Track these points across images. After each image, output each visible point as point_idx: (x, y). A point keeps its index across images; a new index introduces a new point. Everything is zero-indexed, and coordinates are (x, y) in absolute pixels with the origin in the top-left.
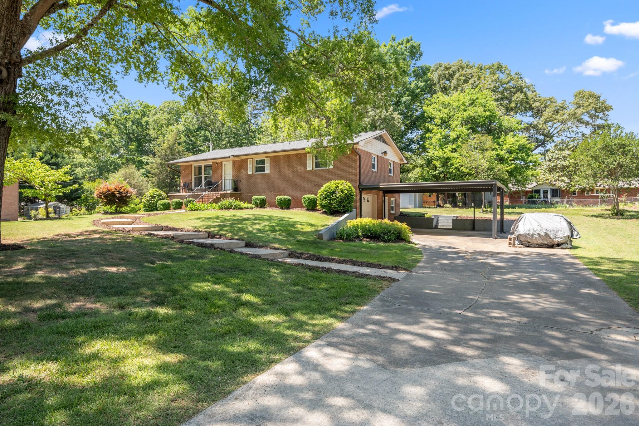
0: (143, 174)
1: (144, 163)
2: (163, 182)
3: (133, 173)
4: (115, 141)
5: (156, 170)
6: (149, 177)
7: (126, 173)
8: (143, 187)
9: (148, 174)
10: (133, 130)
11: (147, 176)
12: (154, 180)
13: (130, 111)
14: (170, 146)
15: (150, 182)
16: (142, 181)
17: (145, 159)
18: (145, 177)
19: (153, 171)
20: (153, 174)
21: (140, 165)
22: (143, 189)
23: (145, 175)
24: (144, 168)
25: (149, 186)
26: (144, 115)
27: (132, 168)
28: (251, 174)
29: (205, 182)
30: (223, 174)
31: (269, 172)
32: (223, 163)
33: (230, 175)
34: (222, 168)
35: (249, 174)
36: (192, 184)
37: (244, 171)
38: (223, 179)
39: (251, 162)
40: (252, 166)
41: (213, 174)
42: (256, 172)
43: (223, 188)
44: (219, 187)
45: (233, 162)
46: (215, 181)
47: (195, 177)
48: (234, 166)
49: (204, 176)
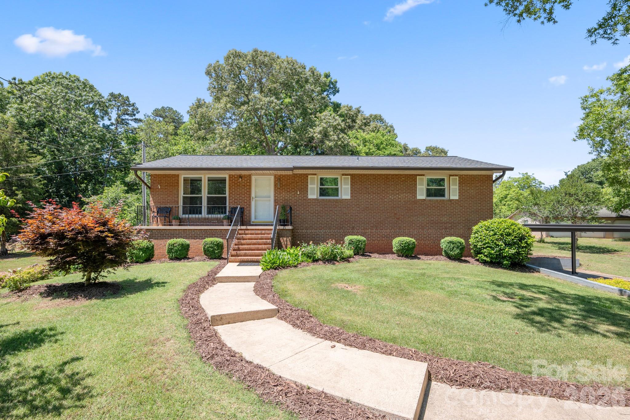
28: (313, 199)
29: (208, 207)
30: (253, 195)
31: (349, 197)
32: (253, 178)
33: (269, 199)
34: (250, 186)
35: (311, 199)
36: (178, 209)
37: (298, 193)
38: (253, 203)
39: (313, 179)
40: (315, 186)
41: (230, 193)
42: (320, 196)
43: (253, 219)
44: (245, 217)
45: (275, 178)
46: (235, 206)
47: (184, 197)
48: (279, 184)
49: (208, 197)
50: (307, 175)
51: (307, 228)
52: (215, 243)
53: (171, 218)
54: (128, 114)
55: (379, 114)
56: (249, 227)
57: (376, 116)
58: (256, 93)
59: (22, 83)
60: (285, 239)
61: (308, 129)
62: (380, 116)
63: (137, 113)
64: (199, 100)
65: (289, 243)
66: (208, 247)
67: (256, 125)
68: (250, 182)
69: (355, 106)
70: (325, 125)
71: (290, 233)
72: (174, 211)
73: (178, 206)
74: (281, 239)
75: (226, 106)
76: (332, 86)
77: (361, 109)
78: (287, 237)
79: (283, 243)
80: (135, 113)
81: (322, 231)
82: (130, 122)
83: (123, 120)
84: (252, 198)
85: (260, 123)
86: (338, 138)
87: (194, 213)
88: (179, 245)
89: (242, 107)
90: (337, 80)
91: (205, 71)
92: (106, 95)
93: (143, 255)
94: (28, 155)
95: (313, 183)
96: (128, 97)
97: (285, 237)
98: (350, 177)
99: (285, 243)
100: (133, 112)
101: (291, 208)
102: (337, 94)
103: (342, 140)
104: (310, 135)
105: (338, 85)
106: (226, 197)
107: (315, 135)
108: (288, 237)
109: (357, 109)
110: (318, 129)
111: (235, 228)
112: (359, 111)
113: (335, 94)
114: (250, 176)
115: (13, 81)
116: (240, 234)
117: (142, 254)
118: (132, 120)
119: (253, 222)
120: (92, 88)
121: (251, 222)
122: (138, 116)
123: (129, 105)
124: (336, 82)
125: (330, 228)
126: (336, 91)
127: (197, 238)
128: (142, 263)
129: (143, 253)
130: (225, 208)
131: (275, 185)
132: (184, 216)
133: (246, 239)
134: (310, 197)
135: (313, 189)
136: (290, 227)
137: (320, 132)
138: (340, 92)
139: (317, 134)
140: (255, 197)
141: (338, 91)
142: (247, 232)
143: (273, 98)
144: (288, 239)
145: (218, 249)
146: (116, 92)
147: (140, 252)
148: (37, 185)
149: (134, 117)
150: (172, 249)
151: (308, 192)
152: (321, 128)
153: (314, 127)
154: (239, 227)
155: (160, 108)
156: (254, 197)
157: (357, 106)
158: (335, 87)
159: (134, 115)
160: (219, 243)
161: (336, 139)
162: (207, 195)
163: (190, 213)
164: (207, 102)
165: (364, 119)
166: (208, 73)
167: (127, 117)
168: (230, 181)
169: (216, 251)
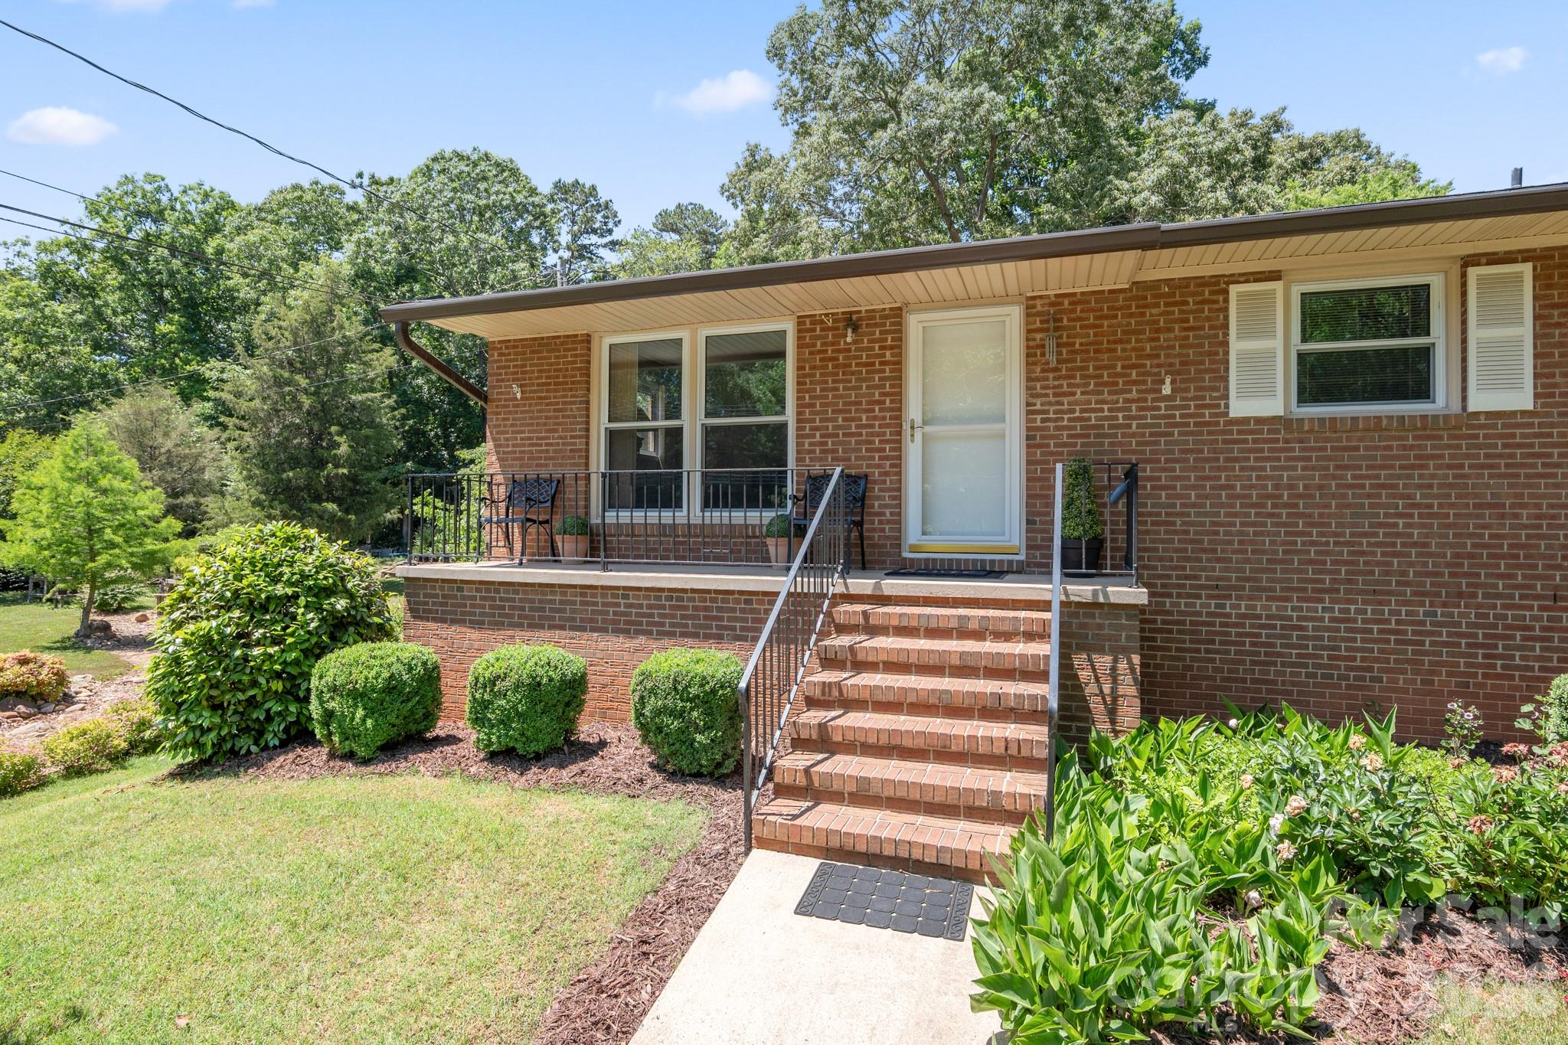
0: (207, 418)
1: (206, 381)
2: (283, 445)
3: (166, 411)
4: (106, 304)
5: (257, 403)
6: (225, 427)
7: (138, 413)
8: (203, 462)
9: (222, 419)
10: (172, 274)
11: (219, 424)
12: (248, 438)
13: (161, 212)
14: (313, 320)
15: (230, 446)
16: (200, 439)
17: (211, 369)
18: (211, 427)
19: (243, 406)
20: (243, 418)
21: (193, 388)
22: (202, 470)
23: (212, 421)
24: (208, 399)
25: (227, 459)
26: (214, 229)
27: (163, 397)
28: (1259, 421)
29: (705, 475)
30: (913, 410)
31: (1522, 399)
32: (914, 324)
33: (997, 426)
34: (898, 366)
35: (1245, 421)
36: (588, 485)
37: (1167, 390)
38: (913, 452)
39: (1259, 308)
40: (1277, 344)
41: (801, 406)
42: (1302, 400)
43: (913, 533)
44: (872, 524)
45: (1030, 312)
46: (817, 469)
47: (612, 434)
48: (1051, 345)
49: (705, 427)
50: (1219, 286)
51: (1220, 590)
52: (693, 691)
53: (557, 524)
54: (594, 231)
55: (1351, 127)
56: (893, 586)
57: (1339, 138)
58: (921, 79)
59: (376, 183)
60: (1104, 661)
61: (1110, 182)
62: (1358, 136)
63: (616, 224)
64: (753, 151)
65: (1129, 689)
66: (658, 712)
67: (922, 198)
68: (898, 345)
69: (1261, 111)
70: (1178, 157)
71: (1129, 631)
72: (570, 494)
73: (588, 477)
74: (1079, 660)
75: (827, 141)
76: (1181, 46)
77: (1286, 117)
78: (1117, 652)
79: (1091, 689)
80: (611, 225)
81: (1325, 611)
82: (602, 252)
83: (584, 247)
84: (906, 427)
85: (939, 192)
86: (1233, 198)
87: (652, 504)
88: (517, 686)
89: (880, 133)
90: (1203, 23)
91: (765, 45)
92: (545, 187)
93: (369, 722)
94: (364, 347)
95: (1257, 327)
96: (594, 188)
97: (1101, 651)
98: (1527, 269)
99: (1107, 689)
100: (606, 224)
101: (1131, 475)
102: (1201, 71)
103: (1252, 203)
104: (1117, 203)
105: (1203, 41)
106: (783, 426)
107: (1136, 200)
108: (1126, 651)
109: (1273, 118)
110: (1150, 176)
111: (809, 584)
112: (1278, 126)
113: (1193, 71)
114: (895, 318)
115: (358, 181)
116: (842, 629)
117: (364, 721)
118: (605, 246)
119: (914, 549)
120: (515, 172)
121: (905, 547)
122: (618, 234)
123: (597, 208)
124: (1197, 29)
125: (1377, 595)
126: (1196, 60)
127: (638, 632)
128: (366, 762)
129: (370, 712)
130: (782, 478)
131: (1032, 354)
132: (611, 516)
133: (871, 666)
134: (1240, 407)
135: (1260, 362)
136: (1129, 593)
137: (1158, 187)
138: (1210, 62)
139: (1146, 194)
140: (925, 423)
141: (1204, 61)
142: (881, 613)
143: (984, 87)
144: (1123, 665)
145: (708, 727)
146: (568, 180)
147: (356, 706)
148: (384, 421)
149: (609, 239)
150: (485, 705)
151: (1225, 379)
152: (1164, 170)
153: (1133, 174)
154: (836, 585)
155: (672, 208)
156: (918, 421)
157: (1270, 109)
158: (1191, 47)
159: (610, 231)
160: (713, 691)
161: (1226, 202)
162: (701, 419)
163: (638, 505)
164: (777, 155)
165: (1302, 147)
166: (776, 53)
167: (594, 239)
168: (800, 346)
169: (699, 737)
